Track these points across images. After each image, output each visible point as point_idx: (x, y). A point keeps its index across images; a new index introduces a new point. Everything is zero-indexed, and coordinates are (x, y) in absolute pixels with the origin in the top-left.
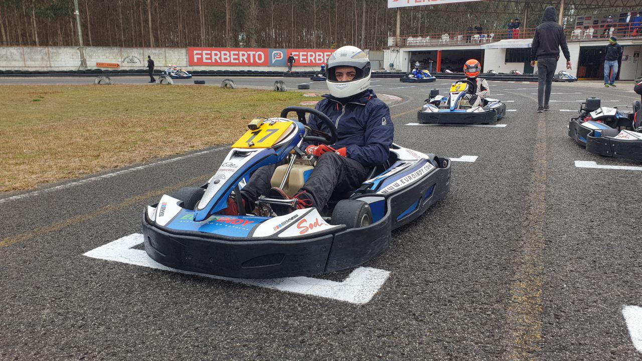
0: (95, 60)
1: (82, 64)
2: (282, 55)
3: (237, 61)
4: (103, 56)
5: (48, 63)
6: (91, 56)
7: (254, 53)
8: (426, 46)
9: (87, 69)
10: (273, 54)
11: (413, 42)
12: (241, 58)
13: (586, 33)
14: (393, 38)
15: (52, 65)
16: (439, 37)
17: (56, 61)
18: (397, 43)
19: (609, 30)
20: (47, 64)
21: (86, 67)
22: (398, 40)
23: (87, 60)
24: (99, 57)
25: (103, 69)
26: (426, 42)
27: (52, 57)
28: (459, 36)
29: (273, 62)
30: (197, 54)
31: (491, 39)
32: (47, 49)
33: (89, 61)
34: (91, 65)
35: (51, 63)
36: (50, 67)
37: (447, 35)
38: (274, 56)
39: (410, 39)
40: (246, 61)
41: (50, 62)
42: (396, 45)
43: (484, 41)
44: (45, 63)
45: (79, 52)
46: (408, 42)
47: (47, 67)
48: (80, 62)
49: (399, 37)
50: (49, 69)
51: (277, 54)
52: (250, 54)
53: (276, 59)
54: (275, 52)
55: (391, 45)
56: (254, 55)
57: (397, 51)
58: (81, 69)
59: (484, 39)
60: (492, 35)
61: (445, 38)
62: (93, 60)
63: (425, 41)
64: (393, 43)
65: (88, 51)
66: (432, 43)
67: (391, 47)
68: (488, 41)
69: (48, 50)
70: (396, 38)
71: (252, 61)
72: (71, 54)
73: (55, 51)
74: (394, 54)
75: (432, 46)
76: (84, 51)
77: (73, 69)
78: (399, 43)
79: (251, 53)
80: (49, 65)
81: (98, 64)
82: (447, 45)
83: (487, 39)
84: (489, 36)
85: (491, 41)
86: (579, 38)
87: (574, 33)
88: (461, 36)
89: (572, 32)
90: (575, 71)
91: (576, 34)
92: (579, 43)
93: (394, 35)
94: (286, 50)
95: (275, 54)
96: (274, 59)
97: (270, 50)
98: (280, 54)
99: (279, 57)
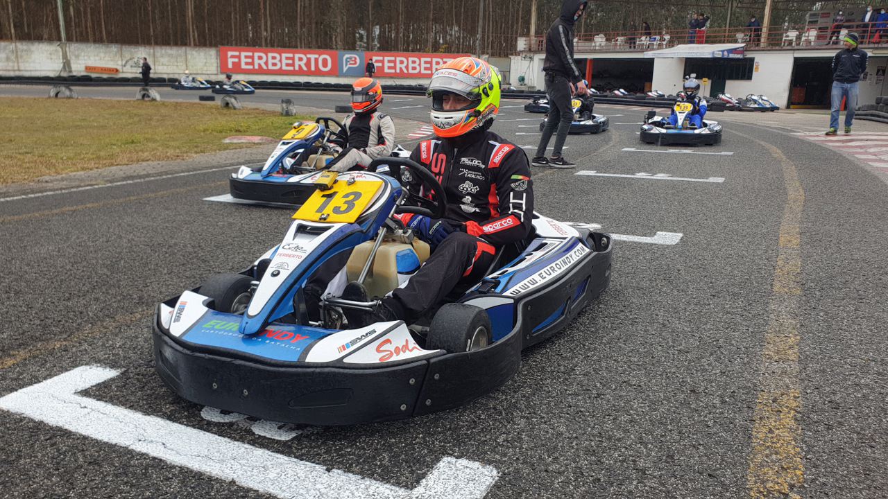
0: (83, 62)
1: (64, 67)
2: (358, 61)
3: (291, 68)
4: (95, 55)
5: (16, 64)
6: (77, 57)
7: (317, 56)
9: (71, 74)
10: (344, 58)
12: (297, 63)
13: (805, 36)
14: (525, 39)
15: (22, 68)
16: (591, 41)
17: (27, 62)
18: (530, 46)
19: (839, 32)
20: (14, 67)
21: (71, 71)
22: (533, 42)
23: (72, 62)
24: (89, 58)
25: (94, 75)
27: (21, 57)
28: (620, 38)
29: (345, 70)
30: (233, 57)
31: (664, 43)
32: (14, 44)
33: (74, 63)
34: (78, 68)
35: (20, 64)
36: (19, 70)
38: (347, 62)
40: (305, 68)
41: (18, 63)
42: (529, 50)
43: (655, 47)
44: (11, 64)
45: (60, 49)
47: (14, 71)
48: (62, 65)
49: (533, 38)
50: (17, 73)
51: (350, 58)
52: (310, 58)
53: (348, 66)
54: (347, 56)
55: (523, 49)
56: (316, 60)
57: (530, 58)
58: (64, 74)
59: (655, 43)
60: (667, 37)
61: (600, 40)
62: (80, 62)
64: (524, 46)
65: (73, 48)
67: (522, 52)
68: (660, 47)
69: (16, 46)
70: (530, 40)
71: (313, 68)
72: (49, 52)
73: (25, 47)
74: (525, 63)
75: (580, 51)
76: (67, 49)
77: (52, 75)
78: (533, 47)
79: (313, 57)
80: (16, 68)
81: (88, 68)
82: (600, 52)
83: (658, 42)
84: (662, 39)
85: (664, 46)
86: (794, 44)
87: (787, 36)
88: (622, 38)
89: (784, 35)
90: (786, 95)
91: (790, 38)
92: (792, 51)
93: (526, 34)
94: (363, 54)
95: (347, 58)
96: (346, 65)
97: (339, 53)
98: (355, 58)
99: (353, 63)
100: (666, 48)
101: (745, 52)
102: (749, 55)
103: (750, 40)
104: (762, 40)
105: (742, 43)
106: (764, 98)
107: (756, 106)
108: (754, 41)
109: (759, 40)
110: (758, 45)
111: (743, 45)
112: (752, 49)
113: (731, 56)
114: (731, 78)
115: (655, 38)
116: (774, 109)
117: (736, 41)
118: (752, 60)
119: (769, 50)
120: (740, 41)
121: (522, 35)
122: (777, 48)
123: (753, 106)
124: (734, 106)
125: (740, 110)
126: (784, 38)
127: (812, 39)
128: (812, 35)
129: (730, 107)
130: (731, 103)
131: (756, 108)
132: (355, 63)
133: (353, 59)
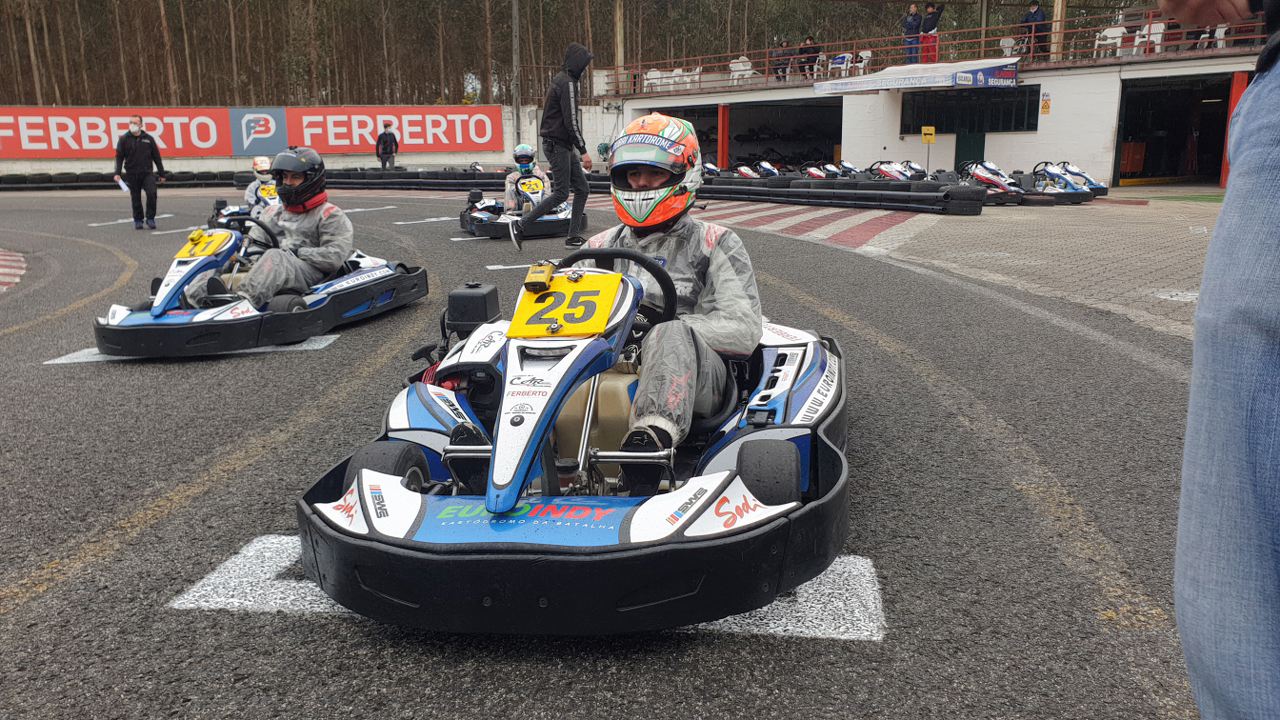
2: (272, 125)
7: (185, 120)
8: (687, 94)
10: (244, 122)
11: (658, 82)
14: (605, 72)
16: (726, 69)
18: (618, 87)
22: (622, 78)
26: (693, 82)
29: (246, 143)
31: (861, 65)
37: (747, 59)
38: (249, 128)
39: (653, 76)
42: (617, 94)
43: (843, 73)
46: (646, 83)
49: (621, 70)
51: (256, 121)
53: (252, 137)
54: (249, 117)
55: (604, 93)
56: (185, 128)
57: (618, 108)
59: (843, 67)
60: (866, 54)
61: (741, 66)
63: (688, 80)
64: (606, 87)
66: (703, 85)
67: (602, 97)
68: (852, 73)
70: (616, 75)
71: (179, 144)
74: (611, 118)
75: (702, 92)
78: (625, 88)
82: (740, 90)
83: (850, 65)
84: (857, 59)
85: (861, 71)
87: (1104, 37)
89: (1098, 35)
90: (1108, 159)
91: (1109, 41)
92: (1117, 68)
93: (608, 63)
94: (282, 111)
95: (249, 122)
96: (248, 135)
97: (232, 111)
98: (267, 121)
99: (263, 129)
100: (865, 73)
101: (1021, 75)
102: (1029, 80)
103: (1029, 49)
104: (1053, 48)
105: (1012, 56)
106: (1070, 168)
107: (1058, 190)
108: (1038, 52)
109: (1046, 49)
110: (1046, 59)
111: (1015, 60)
112: (1034, 66)
113: (992, 82)
114: (995, 129)
115: (844, 57)
116: (1098, 192)
117: (999, 54)
118: (1035, 91)
119: (1070, 68)
120: (1007, 52)
121: (599, 66)
122: (1085, 62)
123: (1050, 190)
124: (1006, 193)
125: (1021, 201)
126: (1097, 42)
127: (1157, 39)
128: (1156, 31)
129: (997, 195)
130: (997, 185)
131: (1059, 194)
132: (268, 130)
133: (262, 123)
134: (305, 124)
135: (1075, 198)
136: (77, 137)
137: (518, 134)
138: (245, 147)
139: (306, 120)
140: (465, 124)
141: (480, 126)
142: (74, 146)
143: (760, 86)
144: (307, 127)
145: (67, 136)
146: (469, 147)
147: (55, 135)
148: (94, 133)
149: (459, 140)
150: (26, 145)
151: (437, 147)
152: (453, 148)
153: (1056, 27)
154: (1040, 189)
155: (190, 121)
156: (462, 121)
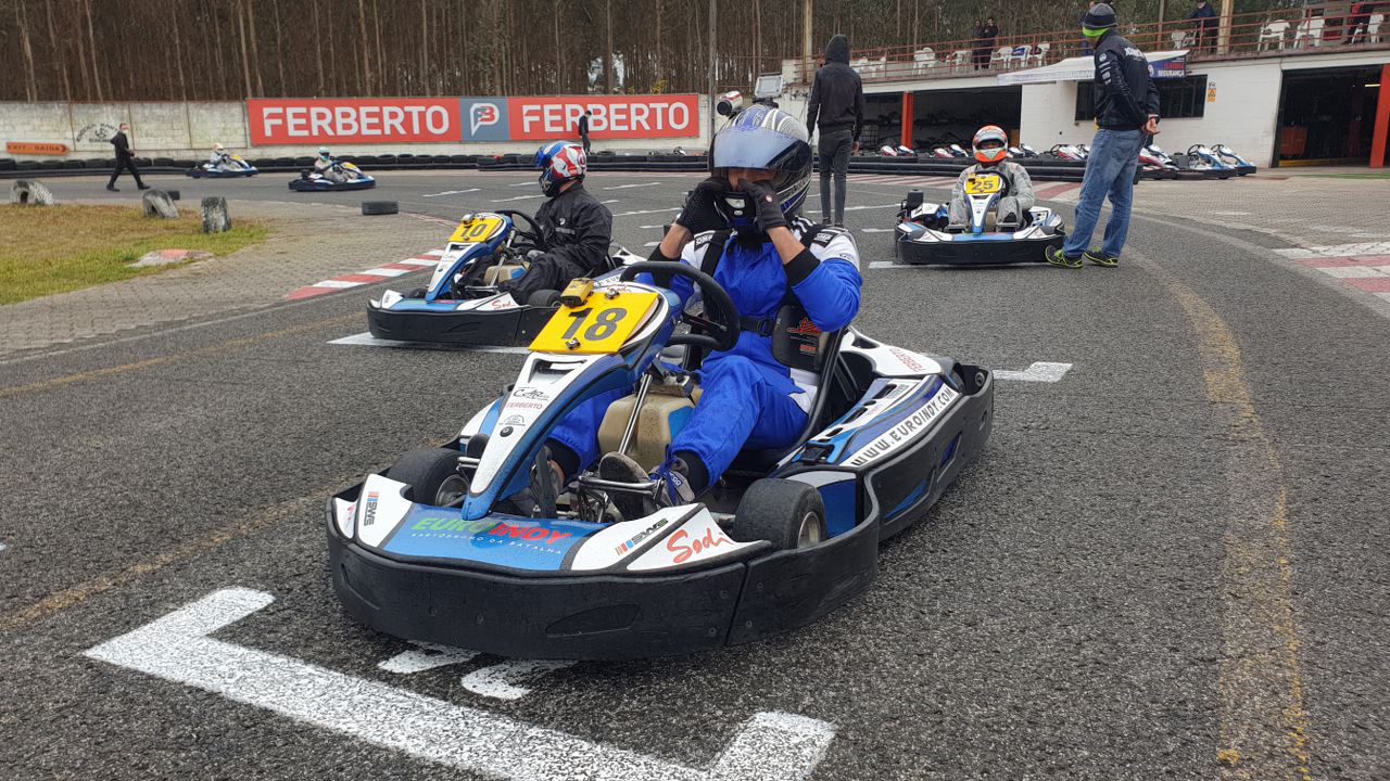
0: (3, 135)
2: (497, 114)
3: (378, 132)
4: (24, 124)
7: (422, 109)
8: (873, 82)
10: (472, 109)
12: (387, 122)
13: (1302, 30)
14: (794, 62)
16: (912, 59)
18: (805, 75)
19: (1367, 20)
22: (809, 67)
24: (13, 127)
25: (19, 159)
26: (878, 71)
28: (959, 53)
29: (474, 129)
30: (271, 116)
31: (1039, 57)
37: (931, 50)
38: (476, 116)
40: (402, 131)
42: (803, 81)
43: (1023, 64)
49: (809, 60)
51: (483, 110)
52: (410, 113)
53: (480, 123)
54: (476, 106)
55: (792, 81)
56: (422, 116)
59: (1023, 58)
60: (1045, 46)
61: (925, 57)
63: (874, 69)
64: (794, 76)
66: (889, 74)
67: (790, 85)
68: (1031, 64)
70: (803, 64)
71: (416, 130)
74: (799, 105)
75: (888, 80)
79: (415, 110)
81: (12, 147)
82: (924, 78)
83: (1029, 56)
84: (1036, 51)
85: (1040, 63)
86: (1281, 45)
87: (1269, 32)
88: (964, 52)
89: (1262, 29)
90: (1268, 143)
91: (1273, 35)
92: (1279, 60)
93: (797, 54)
94: (506, 101)
95: (477, 110)
96: (476, 123)
97: (463, 100)
98: (492, 109)
99: (488, 117)
100: (1043, 64)
101: (1188, 66)
102: (1197, 71)
103: (1197, 41)
104: (1221, 41)
105: (1182, 48)
106: (1224, 150)
107: (1208, 167)
108: (1205, 45)
109: (1214, 42)
110: (1213, 51)
111: (1184, 52)
112: (1201, 58)
113: (1162, 73)
115: (1023, 49)
116: (1244, 171)
117: (1171, 47)
118: (1202, 79)
119: (1234, 60)
120: (1178, 45)
121: (789, 57)
122: (1249, 55)
123: (1201, 168)
124: (1162, 170)
125: (1175, 176)
126: (1262, 36)
127: (1317, 33)
128: (1316, 26)
129: (1155, 171)
130: (1155, 164)
131: (1208, 171)
132: (492, 118)
133: (488, 111)
134: (525, 112)
135: (1223, 174)
136: (333, 125)
137: (713, 120)
138: (473, 133)
139: (526, 108)
140: (665, 112)
141: (678, 112)
142: (330, 132)
143: (944, 75)
144: (527, 115)
145: (325, 124)
146: (669, 133)
147: (315, 123)
148: (346, 121)
149: (660, 127)
150: (292, 132)
151: (640, 134)
152: (653, 134)
153: (1224, 22)
154: (1192, 167)
155: (427, 108)
156: (663, 109)
